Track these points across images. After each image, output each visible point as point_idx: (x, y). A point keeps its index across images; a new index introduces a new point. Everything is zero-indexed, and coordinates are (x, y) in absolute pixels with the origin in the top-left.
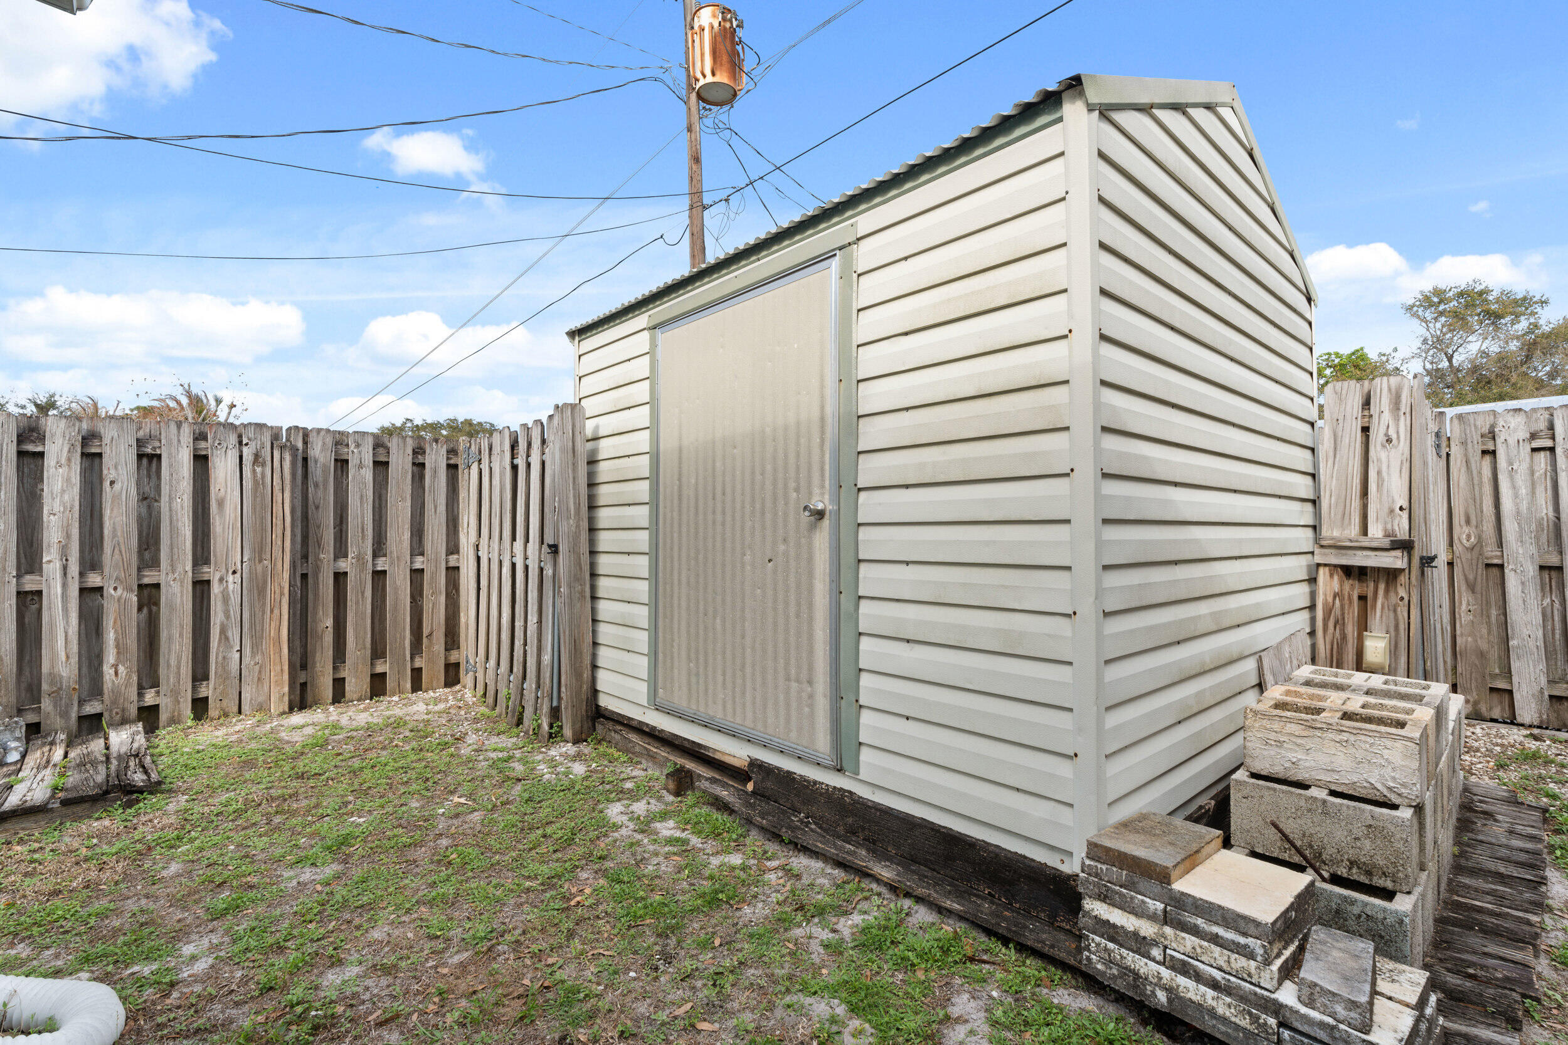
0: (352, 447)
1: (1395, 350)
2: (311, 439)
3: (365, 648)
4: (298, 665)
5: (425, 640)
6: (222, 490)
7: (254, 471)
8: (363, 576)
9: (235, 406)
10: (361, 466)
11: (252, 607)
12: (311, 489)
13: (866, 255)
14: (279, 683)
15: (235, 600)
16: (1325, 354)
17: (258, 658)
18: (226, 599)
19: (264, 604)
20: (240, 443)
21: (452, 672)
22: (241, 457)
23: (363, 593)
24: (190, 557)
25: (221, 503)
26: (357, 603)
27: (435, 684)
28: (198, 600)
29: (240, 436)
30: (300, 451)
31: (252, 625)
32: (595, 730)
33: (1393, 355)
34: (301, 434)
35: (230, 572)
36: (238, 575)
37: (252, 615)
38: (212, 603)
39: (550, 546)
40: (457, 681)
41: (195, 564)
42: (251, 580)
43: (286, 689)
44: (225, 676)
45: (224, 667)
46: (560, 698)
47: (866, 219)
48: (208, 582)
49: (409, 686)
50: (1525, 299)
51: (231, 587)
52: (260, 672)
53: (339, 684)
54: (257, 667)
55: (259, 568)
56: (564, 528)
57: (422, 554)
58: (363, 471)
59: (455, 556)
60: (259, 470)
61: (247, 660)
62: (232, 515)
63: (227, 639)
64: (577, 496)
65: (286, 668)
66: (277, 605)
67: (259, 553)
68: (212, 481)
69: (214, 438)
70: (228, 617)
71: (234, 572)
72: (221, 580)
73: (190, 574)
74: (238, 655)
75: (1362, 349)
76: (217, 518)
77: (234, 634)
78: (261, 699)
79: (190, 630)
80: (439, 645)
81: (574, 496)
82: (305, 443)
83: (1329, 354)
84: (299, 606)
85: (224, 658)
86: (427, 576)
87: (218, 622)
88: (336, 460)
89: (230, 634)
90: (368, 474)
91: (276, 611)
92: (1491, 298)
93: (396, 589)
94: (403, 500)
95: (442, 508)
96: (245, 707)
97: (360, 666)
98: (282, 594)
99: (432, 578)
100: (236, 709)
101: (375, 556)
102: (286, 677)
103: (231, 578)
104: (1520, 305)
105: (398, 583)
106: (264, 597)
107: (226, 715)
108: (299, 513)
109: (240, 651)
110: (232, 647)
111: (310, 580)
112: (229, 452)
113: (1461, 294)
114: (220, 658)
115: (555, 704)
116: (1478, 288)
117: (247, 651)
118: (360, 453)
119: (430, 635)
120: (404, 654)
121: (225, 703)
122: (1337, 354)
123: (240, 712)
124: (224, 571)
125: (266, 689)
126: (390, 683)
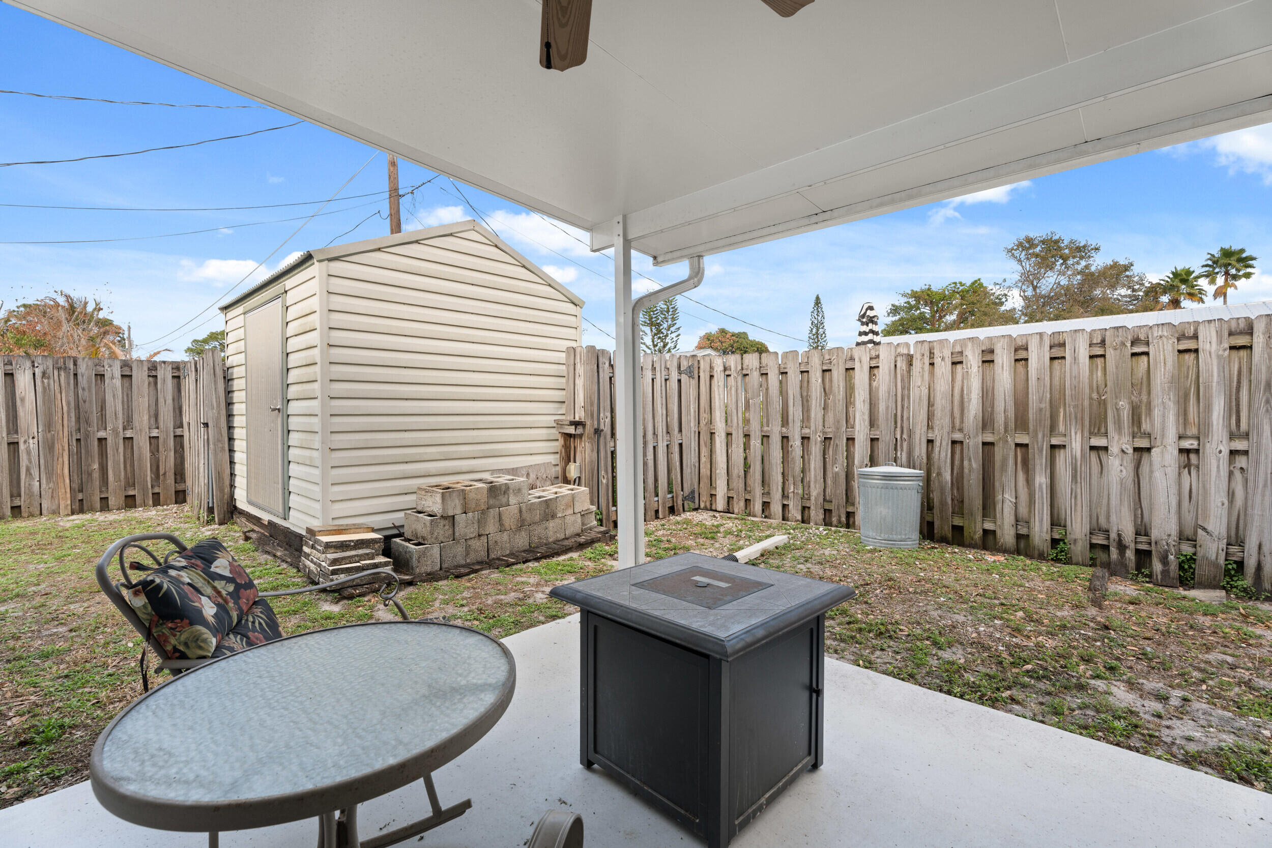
0: (106, 367)
1: (1005, 280)
2: (78, 363)
3: (120, 481)
4: (77, 490)
5: (161, 477)
6: (23, 393)
7: (43, 382)
8: (117, 440)
9: (102, 309)
10: (112, 378)
11: (45, 457)
12: (80, 391)
13: (291, 298)
14: (65, 499)
15: (34, 453)
16: (953, 283)
17: (51, 485)
18: (29, 452)
19: (53, 456)
20: (33, 366)
21: (181, 496)
22: (34, 374)
23: (117, 450)
24: (5, 429)
25: (23, 400)
26: (114, 455)
27: (168, 502)
28: (12, 453)
29: (33, 362)
30: (72, 370)
31: (46, 467)
32: (233, 518)
33: (1003, 284)
34: (72, 361)
35: (31, 437)
36: (36, 440)
37: (46, 462)
38: (21, 455)
39: (203, 424)
40: (184, 501)
41: (8, 433)
42: (44, 442)
43: (69, 502)
44: (30, 494)
45: (29, 490)
46: (213, 503)
47: (289, 283)
48: (17, 443)
49: (151, 502)
50: (1084, 247)
51: (31, 446)
52: (52, 493)
53: (104, 500)
54: (51, 490)
55: (49, 435)
56: (210, 414)
57: (158, 428)
58: (114, 381)
59: (181, 429)
60: (46, 381)
61: (44, 486)
62: (30, 407)
63: (31, 474)
64: (218, 398)
65: (68, 490)
66: (61, 456)
67: (49, 426)
68: (17, 388)
69: (17, 364)
70: (30, 462)
71: (33, 438)
72: (25, 442)
73: (6, 439)
74: (38, 483)
75: (979, 280)
76: (21, 408)
77: (35, 473)
78: (54, 507)
79: (7, 469)
80: (171, 479)
81: (216, 398)
82: (75, 364)
83: (955, 283)
84: (75, 457)
85: (29, 485)
86: (161, 440)
87: (24, 465)
88: (96, 375)
89: (32, 472)
90: (118, 382)
91: (60, 460)
92: (1063, 245)
93: (139, 448)
94: (143, 397)
95: (170, 401)
96: (44, 511)
97: (118, 491)
98: (63, 450)
99: (164, 442)
100: (38, 513)
101: (125, 429)
102: (68, 495)
103: (31, 441)
104: (1081, 251)
105: (141, 444)
106: (53, 452)
107: (33, 516)
108: (72, 405)
109: (40, 481)
110: (34, 479)
111: (82, 442)
112: (27, 372)
113: (1043, 242)
114: (27, 485)
115: (210, 505)
116: (1056, 238)
117: (44, 481)
118: (112, 370)
119: (165, 474)
120: (147, 485)
121: (31, 509)
122: (960, 283)
123: (41, 514)
124: (27, 437)
125: (57, 502)
126: (139, 500)
